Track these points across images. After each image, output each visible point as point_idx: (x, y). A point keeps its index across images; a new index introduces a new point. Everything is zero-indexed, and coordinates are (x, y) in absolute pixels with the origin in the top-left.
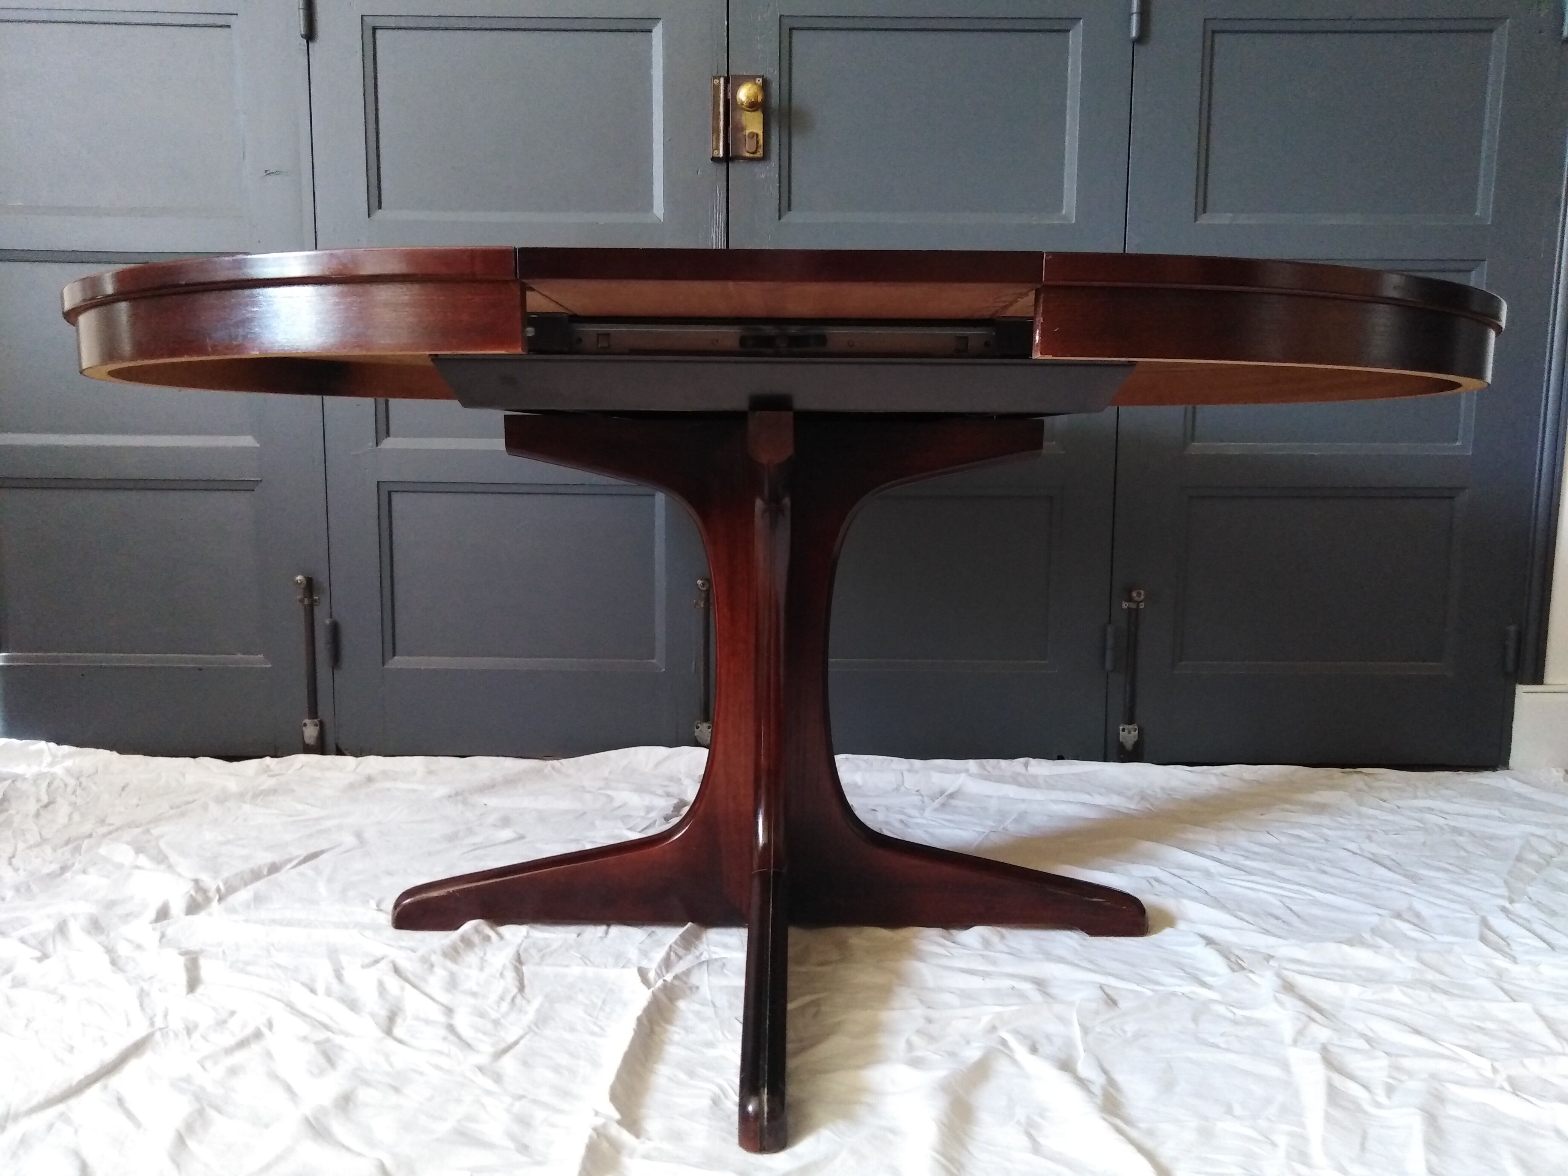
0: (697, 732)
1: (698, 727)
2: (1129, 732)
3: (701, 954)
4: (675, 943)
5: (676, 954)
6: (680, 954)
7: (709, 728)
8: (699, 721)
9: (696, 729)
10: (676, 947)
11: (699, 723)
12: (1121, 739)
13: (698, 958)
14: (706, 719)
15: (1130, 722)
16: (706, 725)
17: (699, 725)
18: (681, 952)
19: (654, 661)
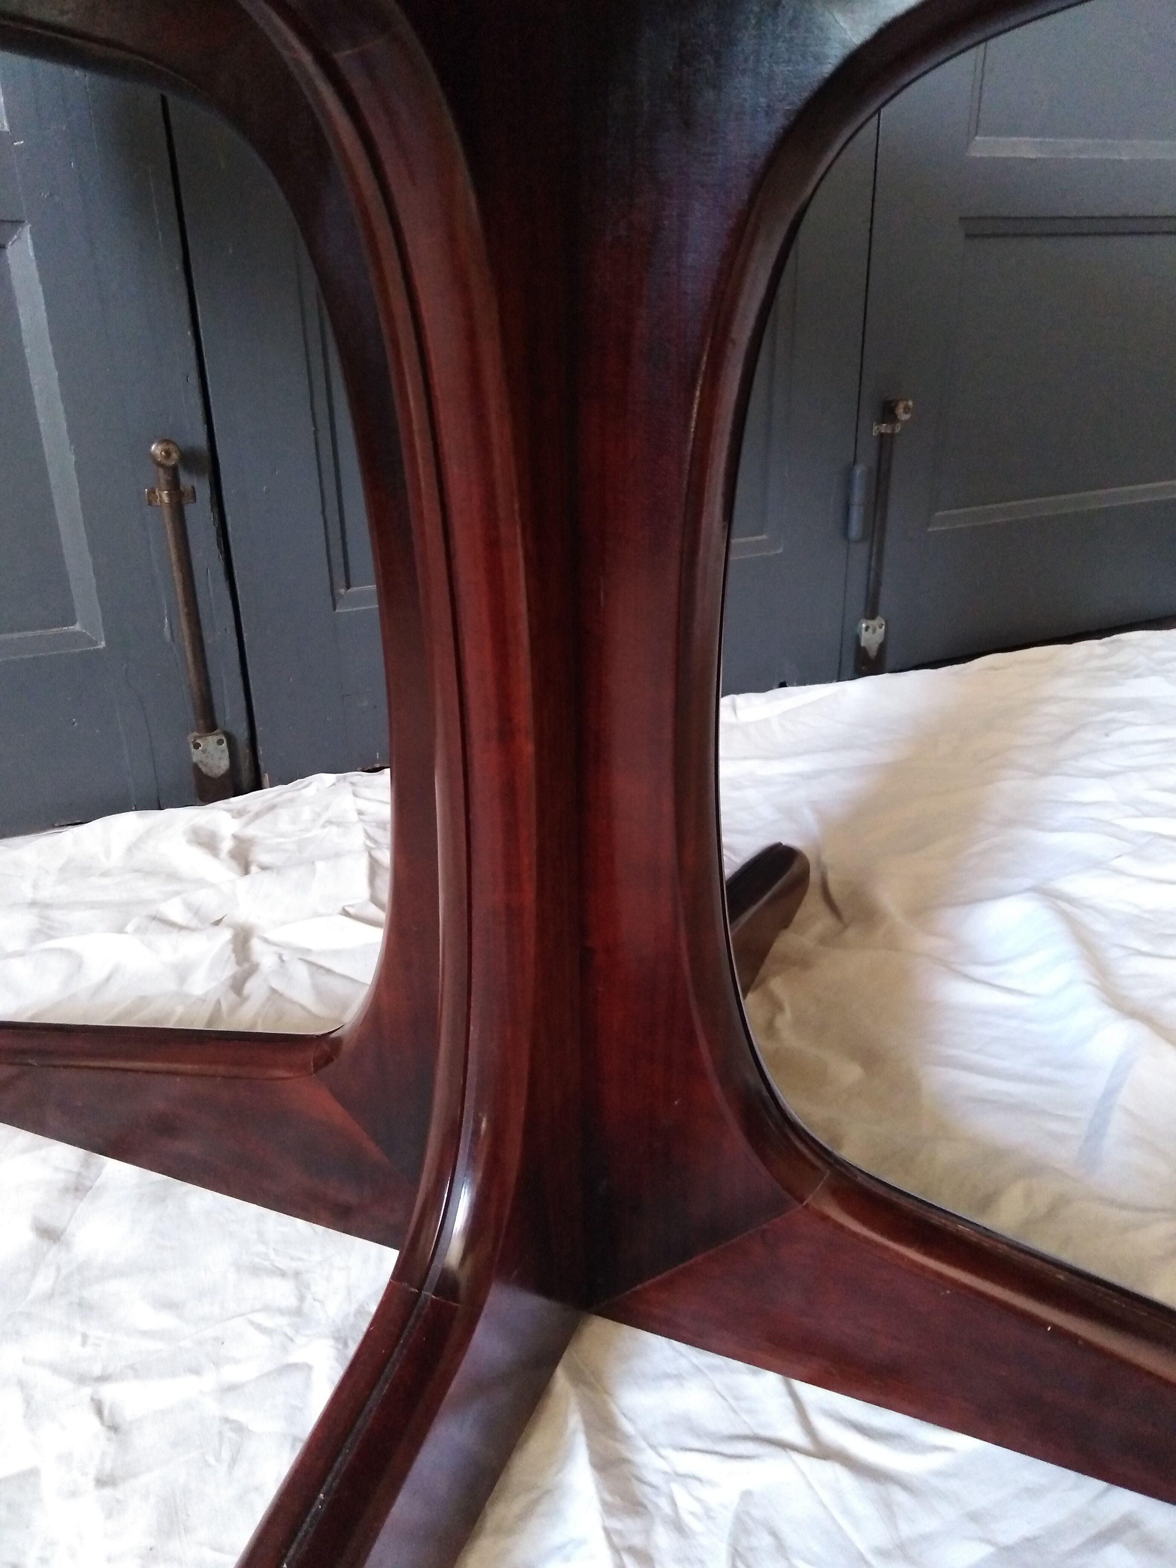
0: (197, 756)
1: (197, 746)
2: (874, 631)
3: (674, 1504)
4: (608, 1509)
5: (632, 1551)
6: (637, 1541)
7: (220, 742)
8: (196, 734)
9: (193, 750)
10: (615, 1524)
11: (200, 737)
12: (862, 645)
13: (678, 1527)
14: (211, 727)
15: (872, 616)
16: (212, 739)
17: (198, 741)
18: (628, 1525)
19: (77, 627)
